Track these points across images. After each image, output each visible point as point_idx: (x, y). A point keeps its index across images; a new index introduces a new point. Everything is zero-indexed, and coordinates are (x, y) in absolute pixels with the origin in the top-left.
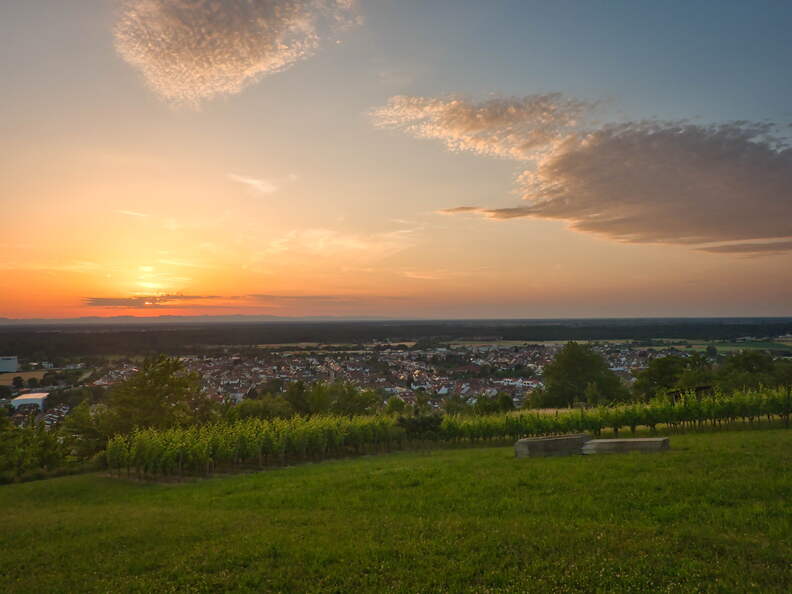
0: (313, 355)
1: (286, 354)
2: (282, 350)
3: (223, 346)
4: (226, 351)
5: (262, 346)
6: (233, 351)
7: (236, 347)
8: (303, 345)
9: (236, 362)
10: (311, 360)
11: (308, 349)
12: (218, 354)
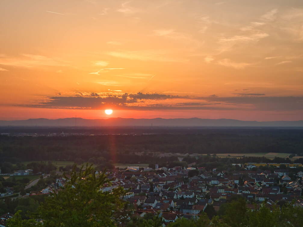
0: (283, 169)
1: (250, 166)
2: (245, 161)
3: (178, 154)
4: (180, 160)
5: (222, 156)
6: (189, 161)
7: (192, 156)
8: (271, 155)
9: (191, 173)
10: (280, 174)
11: (277, 160)
12: (172, 163)
